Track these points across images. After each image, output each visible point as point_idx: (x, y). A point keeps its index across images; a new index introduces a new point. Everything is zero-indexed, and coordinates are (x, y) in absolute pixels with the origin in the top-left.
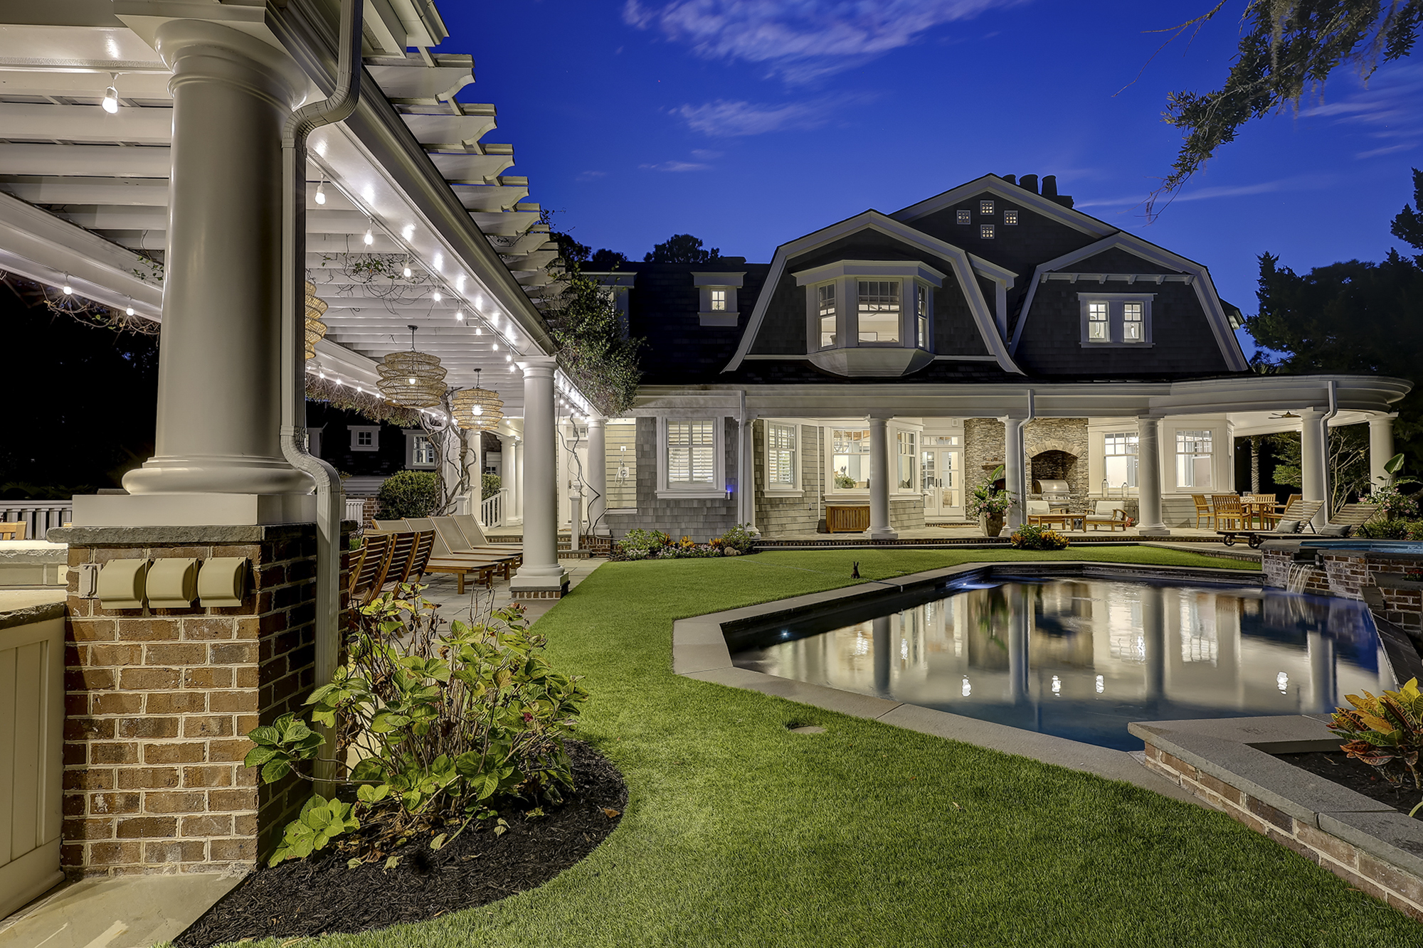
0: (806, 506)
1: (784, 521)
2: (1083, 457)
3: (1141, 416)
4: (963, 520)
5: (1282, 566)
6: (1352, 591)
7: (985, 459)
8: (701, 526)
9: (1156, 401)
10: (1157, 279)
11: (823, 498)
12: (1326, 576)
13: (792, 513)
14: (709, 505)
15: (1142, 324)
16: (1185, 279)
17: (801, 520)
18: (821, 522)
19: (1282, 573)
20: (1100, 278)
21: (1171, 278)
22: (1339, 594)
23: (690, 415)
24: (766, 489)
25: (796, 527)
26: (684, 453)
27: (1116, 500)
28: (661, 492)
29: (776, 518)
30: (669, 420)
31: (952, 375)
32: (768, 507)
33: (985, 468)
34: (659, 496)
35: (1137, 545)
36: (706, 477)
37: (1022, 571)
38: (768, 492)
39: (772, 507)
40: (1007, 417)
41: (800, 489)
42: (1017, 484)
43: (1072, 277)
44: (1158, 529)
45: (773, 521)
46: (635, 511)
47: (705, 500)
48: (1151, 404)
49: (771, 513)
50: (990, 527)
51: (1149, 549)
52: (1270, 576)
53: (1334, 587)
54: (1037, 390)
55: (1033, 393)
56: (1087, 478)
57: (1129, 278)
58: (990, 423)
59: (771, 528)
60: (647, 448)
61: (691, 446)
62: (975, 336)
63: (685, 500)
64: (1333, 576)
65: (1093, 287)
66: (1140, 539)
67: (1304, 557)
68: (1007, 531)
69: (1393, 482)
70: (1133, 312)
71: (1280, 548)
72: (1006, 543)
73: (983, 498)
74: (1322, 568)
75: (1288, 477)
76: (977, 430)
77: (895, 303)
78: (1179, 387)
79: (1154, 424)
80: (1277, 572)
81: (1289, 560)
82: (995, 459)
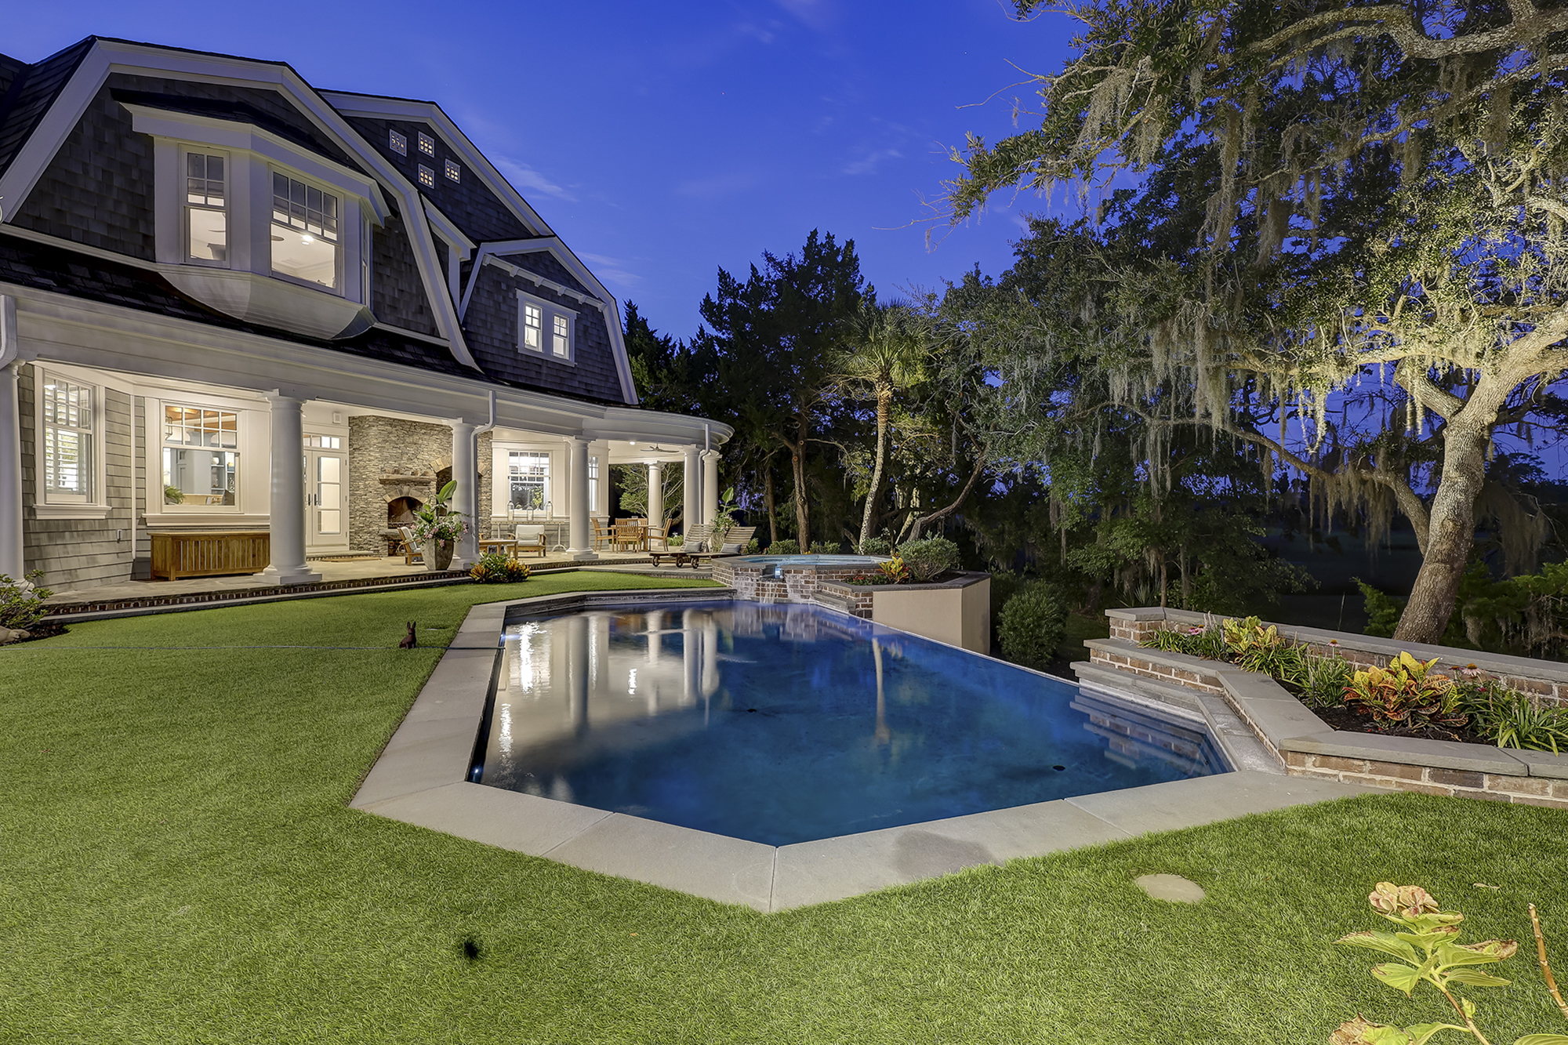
0: (112, 536)
1: (74, 563)
2: (487, 476)
3: (578, 437)
4: (346, 550)
5: (750, 581)
6: (805, 597)
7: (383, 470)
9: (590, 422)
10: (581, 298)
11: (142, 521)
12: (786, 586)
13: (87, 549)
15: (567, 340)
16: (599, 305)
17: (104, 560)
18: (137, 562)
19: (749, 587)
20: (538, 280)
21: (591, 301)
22: (795, 601)
24: (40, 503)
25: (95, 573)
27: (533, 523)
29: (61, 558)
31: (398, 353)
32: (44, 537)
33: (383, 482)
37: (534, 610)
38: (43, 509)
39: (50, 539)
40: (460, 420)
41: (103, 505)
42: (468, 504)
43: (513, 270)
44: (589, 553)
45: (55, 565)
48: (585, 425)
49: (50, 549)
50: (439, 558)
51: (591, 575)
52: (739, 590)
53: (791, 595)
54: (499, 393)
55: (495, 397)
56: (491, 499)
57: (560, 289)
58: (391, 425)
59: (50, 579)
62: (424, 309)
64: (791, 586)
65: (528, 286)
66: (575, 565)
67: (768, 573)
68: (457, 563)
69: (727, 509)
70: (561, 326)
71: (746, 566)
72: (463, 578)
73: (430, 522)
74: (783, 580)
75: (630, 504)
76: (373, 431)
77: (331, 229)
78: (612, 412)
79: (585, 446)
80: (745, 587)
81: (758, 575)
82: (396, 472)
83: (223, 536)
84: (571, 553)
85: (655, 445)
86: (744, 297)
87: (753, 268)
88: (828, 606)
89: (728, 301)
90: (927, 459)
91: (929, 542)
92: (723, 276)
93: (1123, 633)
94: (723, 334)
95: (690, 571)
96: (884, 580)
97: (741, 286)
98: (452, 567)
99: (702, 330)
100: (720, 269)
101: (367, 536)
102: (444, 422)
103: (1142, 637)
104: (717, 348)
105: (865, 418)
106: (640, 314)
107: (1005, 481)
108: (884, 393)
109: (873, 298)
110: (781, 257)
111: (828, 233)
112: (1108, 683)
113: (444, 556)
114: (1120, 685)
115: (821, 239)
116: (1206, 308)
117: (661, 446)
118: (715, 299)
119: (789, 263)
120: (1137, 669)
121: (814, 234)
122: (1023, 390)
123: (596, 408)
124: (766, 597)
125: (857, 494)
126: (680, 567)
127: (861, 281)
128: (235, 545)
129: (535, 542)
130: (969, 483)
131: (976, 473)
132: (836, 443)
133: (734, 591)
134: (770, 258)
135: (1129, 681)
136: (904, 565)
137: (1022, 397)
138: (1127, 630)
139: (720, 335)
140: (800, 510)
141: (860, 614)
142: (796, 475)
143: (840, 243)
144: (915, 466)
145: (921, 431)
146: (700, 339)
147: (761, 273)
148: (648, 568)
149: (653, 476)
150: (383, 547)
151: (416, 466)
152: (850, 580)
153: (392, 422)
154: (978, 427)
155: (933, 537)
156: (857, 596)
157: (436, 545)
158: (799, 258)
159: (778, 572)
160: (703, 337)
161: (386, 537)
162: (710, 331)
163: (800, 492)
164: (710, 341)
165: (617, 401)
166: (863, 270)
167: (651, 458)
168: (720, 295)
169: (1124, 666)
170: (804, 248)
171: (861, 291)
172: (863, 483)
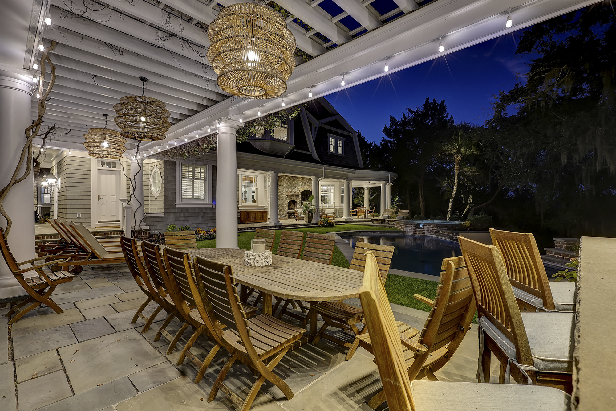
5: (411, 228)
6: (432, 234)
7: (287, 192)
8: (200, 222)
9: (350, 175)
10: (346, 133)
12: (424, 231)
14: (204, 211)
15: (342, 148)
16: (351, 135)
18: (238, 218)
19: (411, 231)
20: (333, 129)
21: (349, 134)
22: (428, 236)
23: (194, 162)
26: (189, 182)
27: (331, 208)
28: (178, 204)
30: (183, 164)
31: (300, 158)
33: (287, 195)
34: (177, 206)
35: (347, 224)
36: (200, 196)
40: (315, 176)
42: (317, 203)
43: (327, 127)
44: (350, 218)
46: (163, 215)
47: (202, 208)
48: (349, 176)
52: (407, 232)
53: (426, 234)
55: (325, 169)
57: (340, 131)
60: (170, 178)
61: (193, 179)
62: (306, 144)
63: (191, 208)
64: (426, 231)
65: (331, 132)
66: (346, 222)
67: (418, 226)
68: (314, 221)
69: (395, 204)
70: (340, 143)
71: (410, 223)
72: (316, 225)
73: (307, 208)
74: (424, 229)
75: (357, 202)
76: (285, 180)
77: (286, 125)
78: (358, 171)
79: (349, 183)
80: (409, 230)
81: (414, 227)
82: (291, 192)
83: (256, 212)
84: (344, 218)
85: (369, 182)
86: (400, 125)
87: (404, 115)
88: (441, 237)
89: (394, 127)
90: (476, 183)
91: (480, 216)
92: (392, 118)
93: (559, 246)
94: (391, 139)
95: (386, 225)
96: (463, 229)
97: (398, 121)
98: (312, 222)
99: (383, 138)
100: (391, 116)
101: (283, 212)
102: (310, 177)
103: (567, 248)
104: (389, 144)
105: (448, 167)
106: (362, 135)
107: (514, 191)
108: (458, 158)
109: (453, 121)
110: (414, 109)
111: (434, 99)
112: (553, 261)
113: (310, 219)
114: (557, 262)
115: (431, 101)
116: (601, 130)
117: (370, 182)
118: (388, 127)
119: (417, 111)
120: (564, 257)
121: (428, 99)
122: (521, 159)
123: (353, 170)
124: (417, 234)
125: (446, 198)
126: (382, 224)
127: (448, 115)
128: (259, 214)
129: (332, 215)
130: (497, 193)
131: (500, 189)
132: (437, 178)
133: (405, 232)
134: (410, 110)
135: (561, 260)
136: (471, 224)
137: (521, 161)
138: (561, 245)
139: (390, 139)
140: (421, 204)
141: (454, 240)
142: (420, 191)
143: (439, 102)
144: (470, 186)
145: (474, 172)
146: (383, 142)
147: (407, 116)
148: (371, 223)
149: (366, 192)
150: (287, 216)
151: (295, 190)
152: (449, 229)
153: (290, 177)
154: (501, 172)
155: (482, 214)
156: (453, 234)
157: (309, 215)
158: (422, 109)
159: (421, 226)
160: (384, 141)
161: (288, 213)
162: (387, 138)
163: (422, 197)
164: (387, 142)
165: (357, 168)
166: (448, 110)
167: (365, 185)
168: (391, 126)
169: (559, 256)
170: (424, 105)
171: (447, 119)
172: (448, 193)
